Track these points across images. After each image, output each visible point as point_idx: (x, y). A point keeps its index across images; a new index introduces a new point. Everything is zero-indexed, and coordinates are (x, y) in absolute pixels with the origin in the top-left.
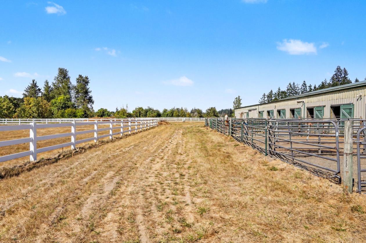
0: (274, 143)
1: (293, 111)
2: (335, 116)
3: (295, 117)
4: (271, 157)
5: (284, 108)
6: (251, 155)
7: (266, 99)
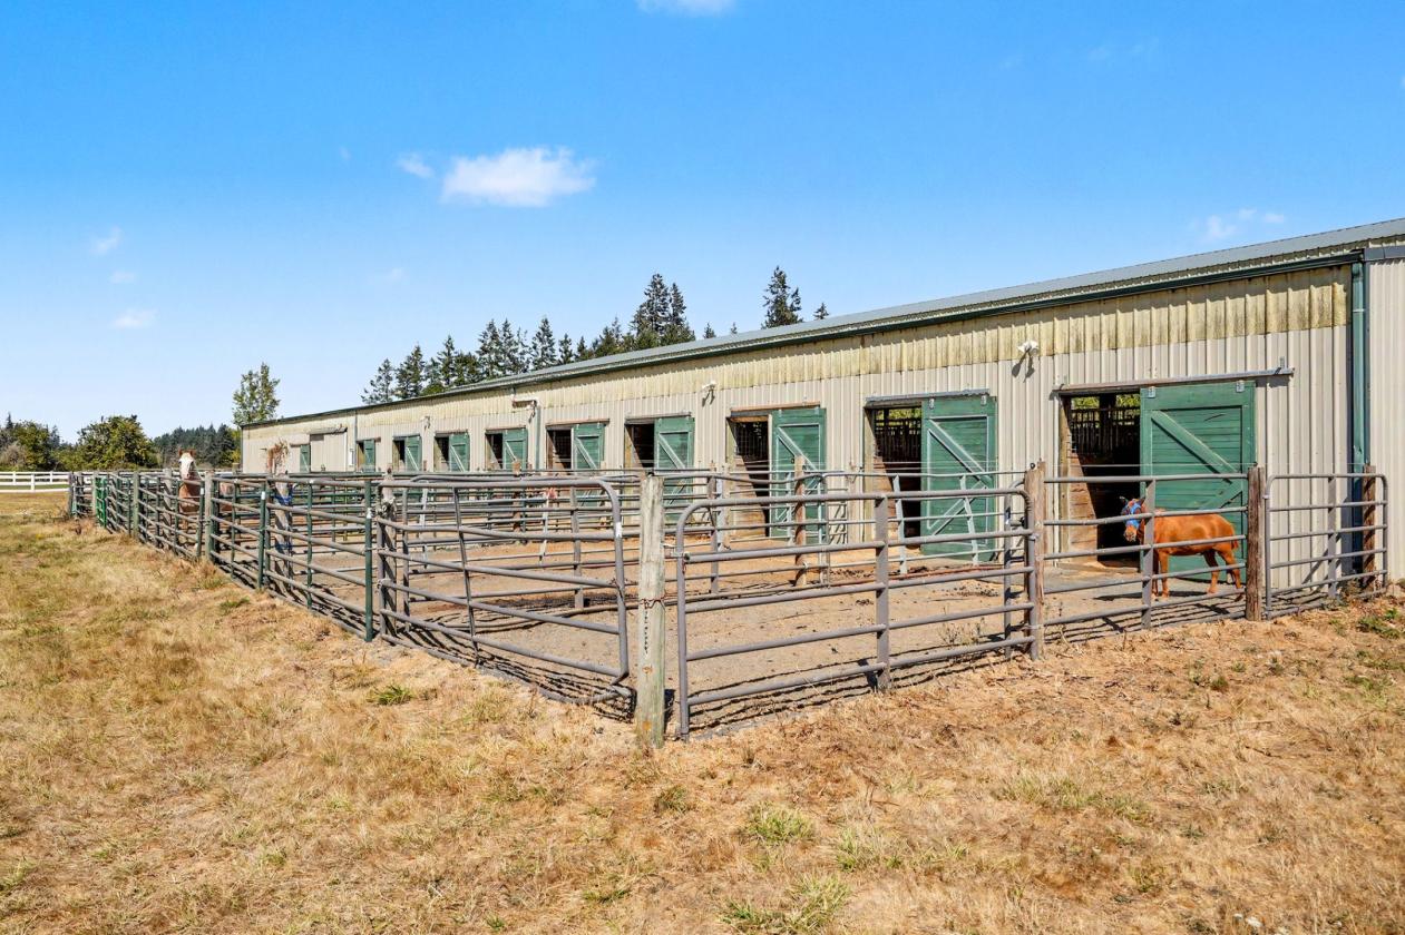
0: (406, 583)
1: (495, 440)
2: (639, 461)
3: (505, 464)
4: (393, 644)
5: (462, 429)
6: (299, 648)
7: (394, 384)
